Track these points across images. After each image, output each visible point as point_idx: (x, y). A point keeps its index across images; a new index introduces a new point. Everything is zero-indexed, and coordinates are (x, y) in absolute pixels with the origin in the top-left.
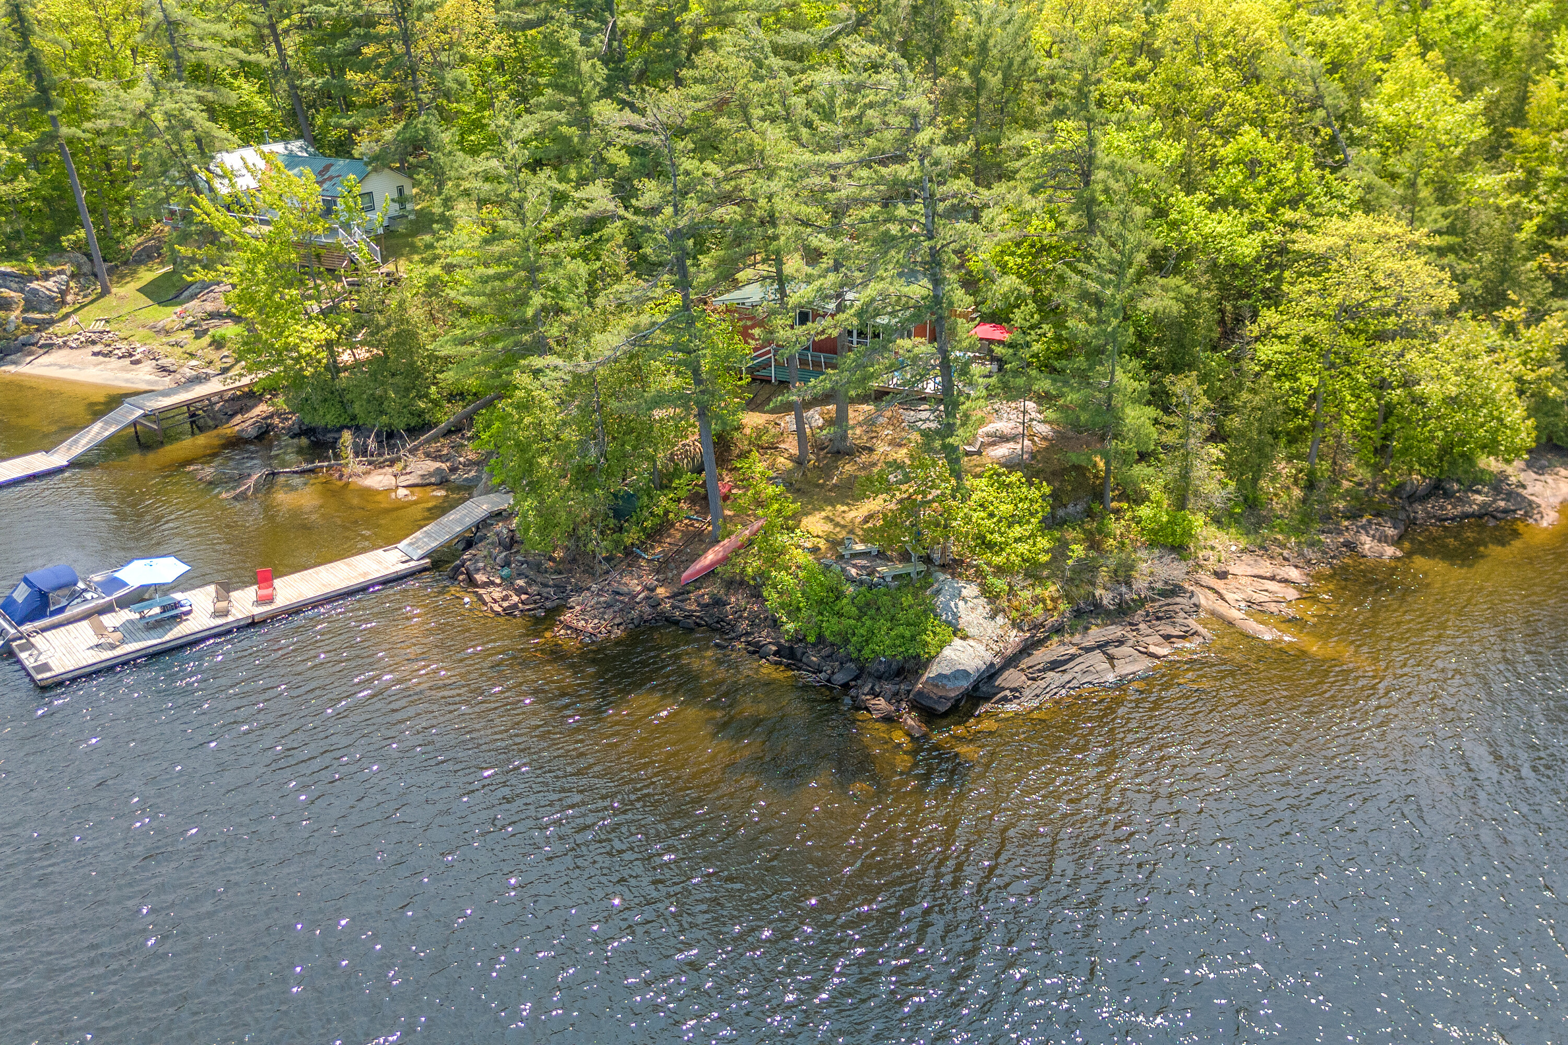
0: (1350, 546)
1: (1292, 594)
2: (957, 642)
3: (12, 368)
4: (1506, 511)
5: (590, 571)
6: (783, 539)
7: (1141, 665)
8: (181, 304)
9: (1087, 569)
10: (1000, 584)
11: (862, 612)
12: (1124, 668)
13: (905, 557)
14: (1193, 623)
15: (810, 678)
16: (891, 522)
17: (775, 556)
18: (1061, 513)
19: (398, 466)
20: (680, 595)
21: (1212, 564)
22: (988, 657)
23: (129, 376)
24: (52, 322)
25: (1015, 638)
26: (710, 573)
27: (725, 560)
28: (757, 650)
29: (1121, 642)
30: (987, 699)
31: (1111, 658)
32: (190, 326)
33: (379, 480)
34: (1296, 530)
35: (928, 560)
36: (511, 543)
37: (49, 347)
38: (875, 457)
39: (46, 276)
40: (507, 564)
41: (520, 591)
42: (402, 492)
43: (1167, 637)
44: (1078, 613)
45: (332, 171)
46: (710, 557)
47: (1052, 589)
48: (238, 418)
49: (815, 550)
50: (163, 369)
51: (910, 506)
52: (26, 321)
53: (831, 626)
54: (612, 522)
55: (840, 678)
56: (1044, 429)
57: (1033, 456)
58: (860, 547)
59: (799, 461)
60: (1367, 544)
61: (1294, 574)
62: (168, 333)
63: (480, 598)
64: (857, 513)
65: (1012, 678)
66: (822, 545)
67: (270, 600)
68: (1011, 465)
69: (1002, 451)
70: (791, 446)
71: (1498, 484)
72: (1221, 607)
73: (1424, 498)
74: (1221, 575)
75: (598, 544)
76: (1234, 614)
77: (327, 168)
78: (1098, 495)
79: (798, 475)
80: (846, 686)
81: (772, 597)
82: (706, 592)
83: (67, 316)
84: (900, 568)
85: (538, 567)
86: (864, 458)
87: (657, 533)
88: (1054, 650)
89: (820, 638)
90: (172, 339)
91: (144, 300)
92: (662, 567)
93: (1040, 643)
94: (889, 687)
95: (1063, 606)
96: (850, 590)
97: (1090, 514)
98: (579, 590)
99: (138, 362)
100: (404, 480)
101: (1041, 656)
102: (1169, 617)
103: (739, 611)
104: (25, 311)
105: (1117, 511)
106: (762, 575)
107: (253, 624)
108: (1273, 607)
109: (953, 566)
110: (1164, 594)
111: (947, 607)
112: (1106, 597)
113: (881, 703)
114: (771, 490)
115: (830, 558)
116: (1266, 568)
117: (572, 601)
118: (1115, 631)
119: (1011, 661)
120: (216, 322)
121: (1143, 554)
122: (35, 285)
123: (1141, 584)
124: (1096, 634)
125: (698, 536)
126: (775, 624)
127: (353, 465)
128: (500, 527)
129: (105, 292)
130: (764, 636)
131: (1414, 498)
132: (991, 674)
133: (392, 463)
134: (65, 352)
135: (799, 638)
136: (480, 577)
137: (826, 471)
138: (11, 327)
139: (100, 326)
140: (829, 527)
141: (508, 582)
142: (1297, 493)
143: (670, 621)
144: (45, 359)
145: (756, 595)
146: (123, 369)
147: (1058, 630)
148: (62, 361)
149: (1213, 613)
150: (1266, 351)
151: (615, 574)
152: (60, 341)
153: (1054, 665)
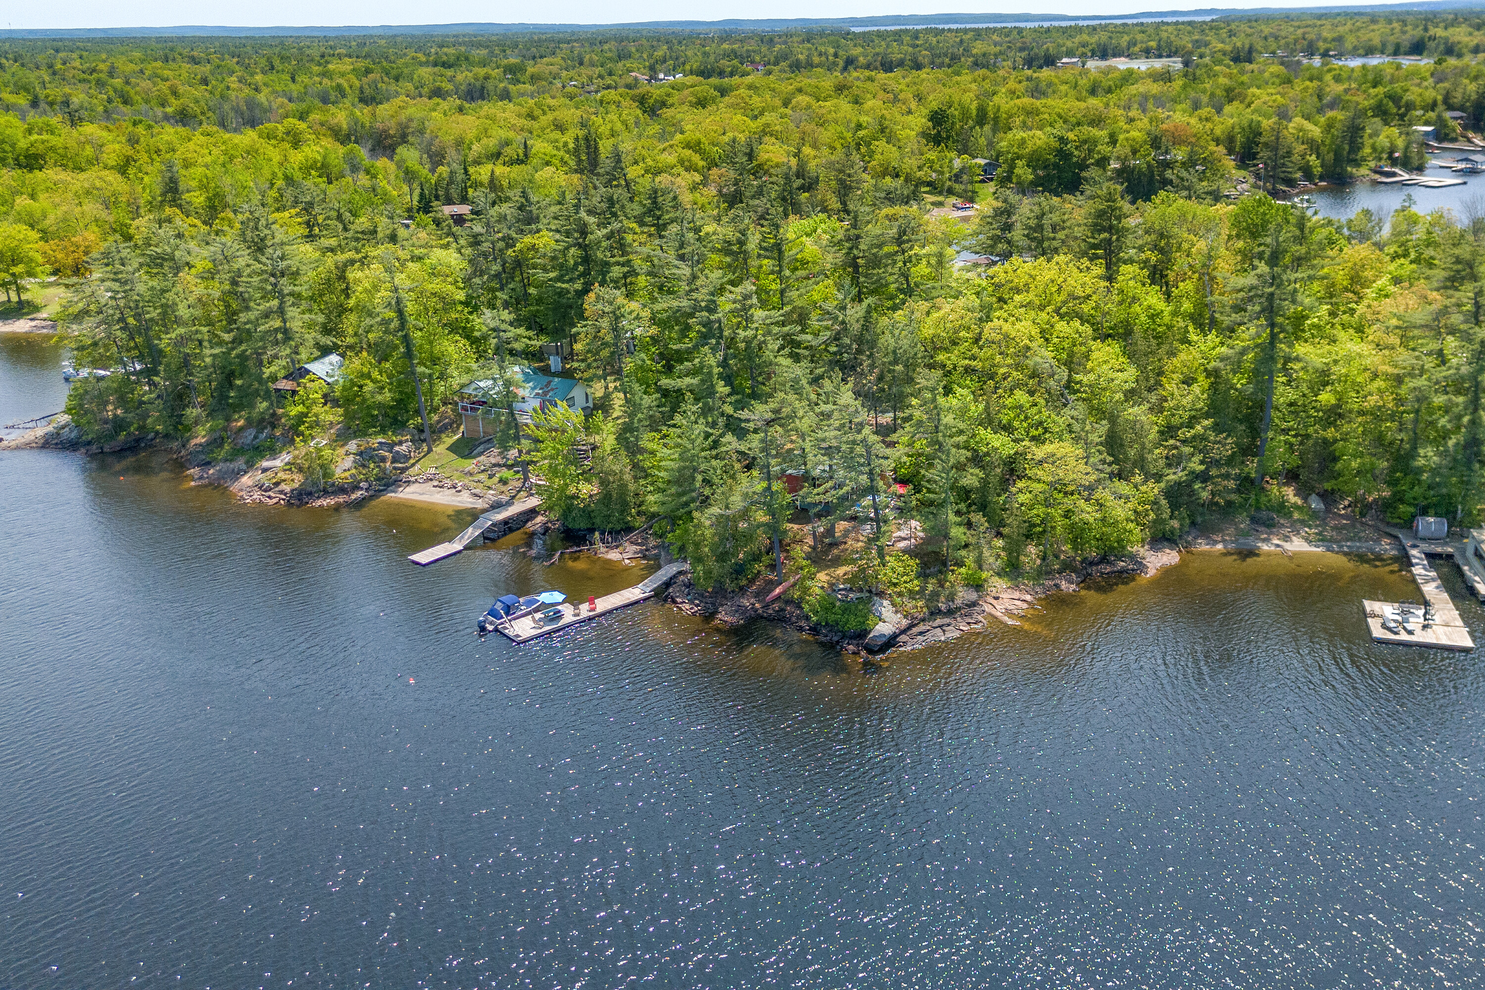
0: (1057, 585)
1: (1025, 606)
2: (881, 624)
3: (393, 494)
4: (1133, 570)
5: (725, 597)
6: (809, 583)
7: (957, 634)
8: (474, 457)
9: (935, 595)
10: (898, 600)
11: (844, 613)
12: (948, 635)
13: (861, 590)
14: (980, 618)
15: (824, 639)
16: (855, 576)
17: (806, 590)
18: (928, 571)
19: (621, 548)
20: (766, 606)
21: (994, 594)
22: (894, 629)
23: (459, 499)
24: (407, 468)
25: (905, 622)
26: (778, 597)
27: (784, 592)
28: (801, 629)
29: (949, 625)
30: (893, 646)
31: (944, 631)
32: (483, 471)
33: (614, 555)
34: (1034, 579)
35: (870, 592)
36: (689, 585)
37: (408, 482)
38: (847, 546)
39: (401, 443)
40: (689, 594)
41: (697, 606)
42: (627, 561)
43: (969, 623)
44: (932, 614)
45: (553, 385)
46: (777, 591)
47: (920, 604)
48: (529, 524)
49: (822, 588)
50: (476, 495)
51: (863, 570)
52: (395, 468)
53: (831, 618)
54: (734, 576)
55: (835, 639)
56: (921, 534)
57: (916, 546)
58: (842, 586)
59: (814, 548)
60: (1064, 585)
61: (1028, 598)
62: (471, 475)
63: (680, 609)
64: (841, 571)
65: (903, 638)
66: (826, 585)
67: (593, 610)
68: (905, 551)
69: (902, 544)
70: (810, 541)
71: (1133, 557)
72: (994, 612)
73: (1097, 564)
74: (996, 598)
75: (729, 585)
76: (998, 614)
77: (549, 383)
78: (944, 564)
79: (814, 555)
80: (838, 642)
81: (806, 608)
82: (776, 606)
83: (413, 465)
84: (859, 595)
85: (702, 595)
86: (842, 547)
87: (752, 581)
88: (921, 628)
89: (827, 624)
90: (476, 479)
91: (453, 456)
92: (757, 595)
93: (916, 625)
94: (855, 642)
95: (925, 610)
96: (838, 604)
97: (940, 572)
98: (722, 605)
99: (460, 491)
100: (625, 556)
101: (915, 630)
102: (970, 615)
103: (791, 613)
104: (392, 463)
105: (953, 571)
106: (801, 599)
107: (590, 619)
108: (1015, 612)
109: (881, 594)
110: (969, 606)
111: (877, 610)
112: (943, 607)
113: (851, 647)
114: (804, 563)
115: (829, 591)
116: (1017, 595)
117: (720, 609)
118: (947, 620)
119: (903, 632)
120: (497, 468)
121: (961, 589)
122: (397, 448)
123: (958, 602)
124: (938, 622)
125: (771, 582)
126: (807, 618)
127: (601, 548)
128: (682, 578)
129: (430, 450)
130: (803, 623)
131: (1091, 564)
132: (895, 636)
133: (617, 547)
134: (417, 485)
135: (818, 623)
136: (679, 600)
137: (826, 553)
138: (388, 472)
139: (433, 471)
140: (828, 578)
141: (691, 602)
142: (1038, 562)
143: (762, 617)
144: (408, 489)
145: (799, 607)
146: (453, 495)
147: (923, 620)
148: (418, 490)
149: (990, 614)
150: (1022, 498)
151: (736, 598)
152: (413, 479)
153: (921, 633)
